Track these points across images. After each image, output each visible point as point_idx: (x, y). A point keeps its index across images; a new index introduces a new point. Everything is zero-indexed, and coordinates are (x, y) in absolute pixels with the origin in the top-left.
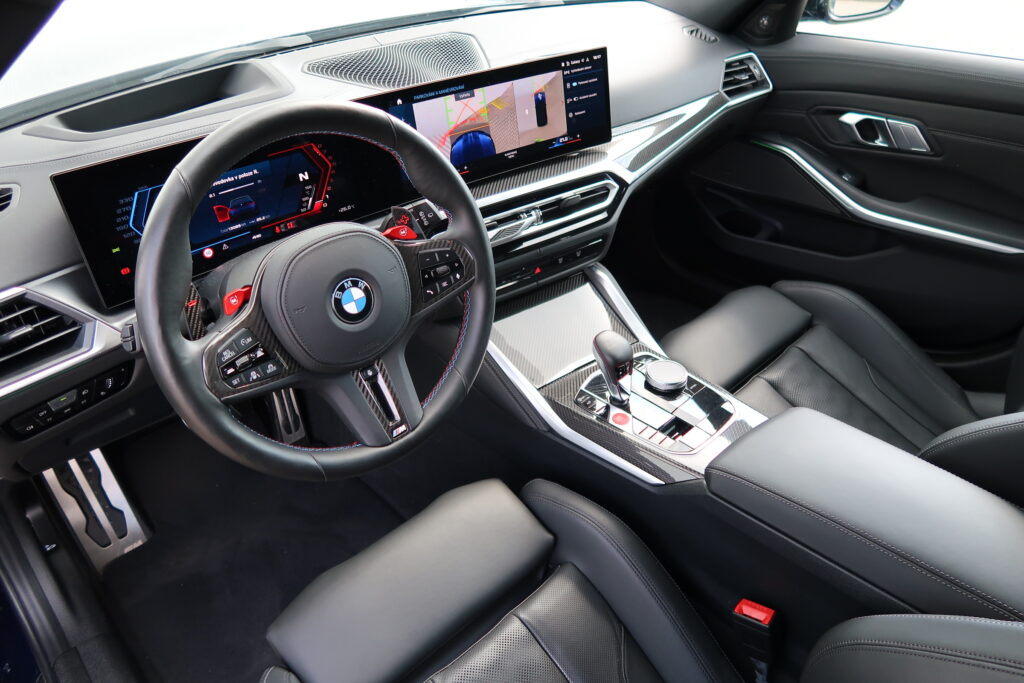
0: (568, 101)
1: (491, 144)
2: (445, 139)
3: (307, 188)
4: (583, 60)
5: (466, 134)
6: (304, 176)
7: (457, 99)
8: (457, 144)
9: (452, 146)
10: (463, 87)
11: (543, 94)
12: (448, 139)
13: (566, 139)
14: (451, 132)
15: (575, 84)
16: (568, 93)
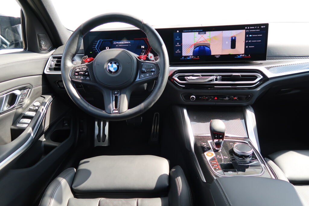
0: (246, 42)
1: (210, 51)
2: (192, 46)
3: (143, 50)
4: (256, 27)
5: (201, 46)
6: (143, 47)
7: (199, 34)
8: (196, 48)
9: (194, 49)
10: (202, 30)
11: (235, 37)
12: (193, 46)
13: (243, 55)
14: (195, 44)
15: (251, 36)
16: (246, 39)
